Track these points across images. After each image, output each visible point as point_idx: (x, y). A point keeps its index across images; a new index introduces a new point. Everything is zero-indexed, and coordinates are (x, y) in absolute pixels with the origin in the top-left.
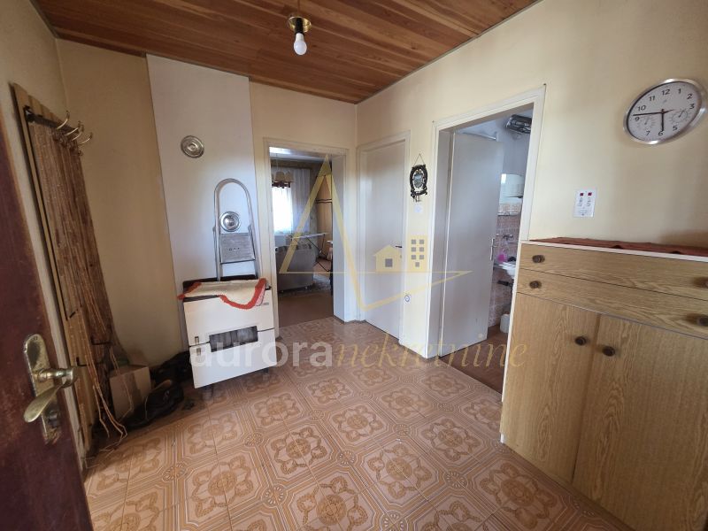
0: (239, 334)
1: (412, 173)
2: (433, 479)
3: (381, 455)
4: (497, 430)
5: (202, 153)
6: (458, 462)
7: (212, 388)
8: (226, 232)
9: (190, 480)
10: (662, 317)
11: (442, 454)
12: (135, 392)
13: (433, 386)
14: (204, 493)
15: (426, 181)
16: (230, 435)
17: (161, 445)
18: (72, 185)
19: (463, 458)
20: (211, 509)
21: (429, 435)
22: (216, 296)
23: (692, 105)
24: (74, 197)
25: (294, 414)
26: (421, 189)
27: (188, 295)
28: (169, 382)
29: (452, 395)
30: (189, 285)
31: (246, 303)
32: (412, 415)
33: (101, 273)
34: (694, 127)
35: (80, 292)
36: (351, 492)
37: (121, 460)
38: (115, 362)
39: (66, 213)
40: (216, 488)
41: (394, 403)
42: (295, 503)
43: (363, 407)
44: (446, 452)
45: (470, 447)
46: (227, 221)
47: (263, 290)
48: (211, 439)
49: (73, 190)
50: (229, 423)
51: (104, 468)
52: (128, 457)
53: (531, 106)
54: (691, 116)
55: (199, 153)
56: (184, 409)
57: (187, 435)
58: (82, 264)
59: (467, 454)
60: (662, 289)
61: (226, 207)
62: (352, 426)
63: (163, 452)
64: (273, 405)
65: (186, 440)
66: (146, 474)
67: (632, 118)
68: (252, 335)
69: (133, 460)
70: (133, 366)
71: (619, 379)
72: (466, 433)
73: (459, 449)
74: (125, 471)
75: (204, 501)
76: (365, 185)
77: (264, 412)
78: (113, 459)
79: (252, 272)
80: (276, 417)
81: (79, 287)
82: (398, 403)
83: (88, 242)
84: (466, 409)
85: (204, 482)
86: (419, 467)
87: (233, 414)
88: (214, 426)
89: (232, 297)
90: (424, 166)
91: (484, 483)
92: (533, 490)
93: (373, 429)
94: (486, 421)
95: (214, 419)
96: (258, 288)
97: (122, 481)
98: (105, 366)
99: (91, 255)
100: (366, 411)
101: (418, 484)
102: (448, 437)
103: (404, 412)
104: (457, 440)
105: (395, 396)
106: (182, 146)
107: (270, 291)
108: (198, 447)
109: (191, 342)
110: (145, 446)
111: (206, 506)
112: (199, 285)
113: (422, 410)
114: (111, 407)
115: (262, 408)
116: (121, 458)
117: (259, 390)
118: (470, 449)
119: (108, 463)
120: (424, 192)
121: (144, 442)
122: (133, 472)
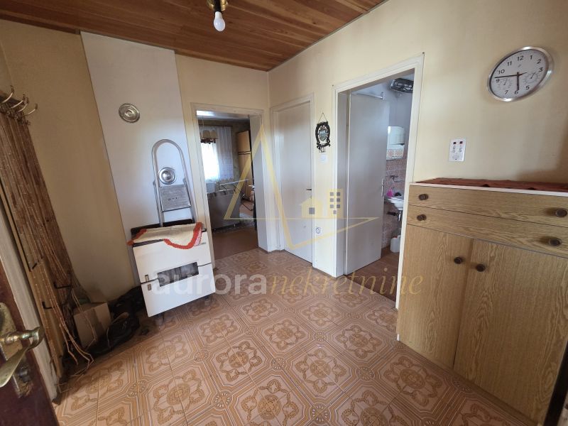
0: (183, 270)
1: (317, 128)
2: (347, 374)
3: (306, 359)
4: (394, 330)
5: (139, 118)
6: (366, 359)
7: (163, 315)
8: (164, 185)
9: (151, 395)
10: (521, 239)
11: (353, 353)
12: (97, 324)
13: (342, 299)
14: (164, 403)
15: (329, 135)
16: (182, 353)
17: (124, 367)
18: (23, 152)
19: (370, 355)
20: (170, 416)
21: (342, 339)
22: (160, 240)
23: (541, 69)
24: (26, 162)
25: (233, 331)
26: (325, 142)
27: (136, 241)
28: (126, 314)
29: (357, 306)
30: (136, 232)
31: (186, 244)
32: (328, 324)
33: (58, 227)
34: (542, 87)
35: (39, 245)
36: (283, 391)
37: (90, 383)
38: (77, 301)
39: (19, 178)
40: (173, 398)
41: (312, 316)
42: (240, 404)
43: (288, 321)
44: (355, 351)
45: (374, 346)
46: (165, 175)
47: (200, 232)
48: (165, 358)
49: (24, 156)
50: (180, 344)
51: (76, 391)
52: (96, 380)
53: (412, 71)
54: (540, 77)
55: (136, 118)
56: (141, 334)
57: (145, 357)
58: (39, 221)
59: (372, 352)
60: (520, 218)
61: (163, 164)
62: (280, 338)
63: (126, 372)
64: (215, 325)
65: (145, 361)
66: (113, 393)
67: (494, 80)
68: (194, 269)
69: (101, 382)
70: (93, 303)
71: (488, 289)
72: (370, 335)
73: (365, 348)
74: (94, 392)
75: (165, 410)
76: (278, 138)
77: (208, 332)
78: (82, 382)
79: (190, 217)
80: (218, 335)
81: (38, 241)
82: (315, 315)
83: (43, 200)
84: (369, 316)
85: (163, 395)
86: (336, 366)
87: (183, 336)
88: (168, 347)
89: (174, 240)
90: (327, 123)
91: (387, 374)
92: (424, 376)
93: (297, 338)
94: (385, 324)
95: (167, 341)
96: (196, 231)
97: (92, 400)
98: (68, 305)
99: (47, 213)
100: (291, 324)
101: (336, 379)
102: (357, 339)
103: (321, 322)
104: (364, 342)
105: (313, 310)
106: (119, 112)
107: (206, 233)
108: (155, 366)
109: (142, 280)
110: (109, 369)
111: (166, 414)
112: (145, 231)
113: (335, 319)
114: (77, 340)
115: (206, 328)
116: (90, 381)
117: (203, 314)
118: (374, 347)
119: (79, 387)
120: (328, 144)
121: (108, 365)
122: (101, 392)
